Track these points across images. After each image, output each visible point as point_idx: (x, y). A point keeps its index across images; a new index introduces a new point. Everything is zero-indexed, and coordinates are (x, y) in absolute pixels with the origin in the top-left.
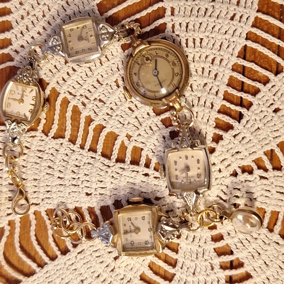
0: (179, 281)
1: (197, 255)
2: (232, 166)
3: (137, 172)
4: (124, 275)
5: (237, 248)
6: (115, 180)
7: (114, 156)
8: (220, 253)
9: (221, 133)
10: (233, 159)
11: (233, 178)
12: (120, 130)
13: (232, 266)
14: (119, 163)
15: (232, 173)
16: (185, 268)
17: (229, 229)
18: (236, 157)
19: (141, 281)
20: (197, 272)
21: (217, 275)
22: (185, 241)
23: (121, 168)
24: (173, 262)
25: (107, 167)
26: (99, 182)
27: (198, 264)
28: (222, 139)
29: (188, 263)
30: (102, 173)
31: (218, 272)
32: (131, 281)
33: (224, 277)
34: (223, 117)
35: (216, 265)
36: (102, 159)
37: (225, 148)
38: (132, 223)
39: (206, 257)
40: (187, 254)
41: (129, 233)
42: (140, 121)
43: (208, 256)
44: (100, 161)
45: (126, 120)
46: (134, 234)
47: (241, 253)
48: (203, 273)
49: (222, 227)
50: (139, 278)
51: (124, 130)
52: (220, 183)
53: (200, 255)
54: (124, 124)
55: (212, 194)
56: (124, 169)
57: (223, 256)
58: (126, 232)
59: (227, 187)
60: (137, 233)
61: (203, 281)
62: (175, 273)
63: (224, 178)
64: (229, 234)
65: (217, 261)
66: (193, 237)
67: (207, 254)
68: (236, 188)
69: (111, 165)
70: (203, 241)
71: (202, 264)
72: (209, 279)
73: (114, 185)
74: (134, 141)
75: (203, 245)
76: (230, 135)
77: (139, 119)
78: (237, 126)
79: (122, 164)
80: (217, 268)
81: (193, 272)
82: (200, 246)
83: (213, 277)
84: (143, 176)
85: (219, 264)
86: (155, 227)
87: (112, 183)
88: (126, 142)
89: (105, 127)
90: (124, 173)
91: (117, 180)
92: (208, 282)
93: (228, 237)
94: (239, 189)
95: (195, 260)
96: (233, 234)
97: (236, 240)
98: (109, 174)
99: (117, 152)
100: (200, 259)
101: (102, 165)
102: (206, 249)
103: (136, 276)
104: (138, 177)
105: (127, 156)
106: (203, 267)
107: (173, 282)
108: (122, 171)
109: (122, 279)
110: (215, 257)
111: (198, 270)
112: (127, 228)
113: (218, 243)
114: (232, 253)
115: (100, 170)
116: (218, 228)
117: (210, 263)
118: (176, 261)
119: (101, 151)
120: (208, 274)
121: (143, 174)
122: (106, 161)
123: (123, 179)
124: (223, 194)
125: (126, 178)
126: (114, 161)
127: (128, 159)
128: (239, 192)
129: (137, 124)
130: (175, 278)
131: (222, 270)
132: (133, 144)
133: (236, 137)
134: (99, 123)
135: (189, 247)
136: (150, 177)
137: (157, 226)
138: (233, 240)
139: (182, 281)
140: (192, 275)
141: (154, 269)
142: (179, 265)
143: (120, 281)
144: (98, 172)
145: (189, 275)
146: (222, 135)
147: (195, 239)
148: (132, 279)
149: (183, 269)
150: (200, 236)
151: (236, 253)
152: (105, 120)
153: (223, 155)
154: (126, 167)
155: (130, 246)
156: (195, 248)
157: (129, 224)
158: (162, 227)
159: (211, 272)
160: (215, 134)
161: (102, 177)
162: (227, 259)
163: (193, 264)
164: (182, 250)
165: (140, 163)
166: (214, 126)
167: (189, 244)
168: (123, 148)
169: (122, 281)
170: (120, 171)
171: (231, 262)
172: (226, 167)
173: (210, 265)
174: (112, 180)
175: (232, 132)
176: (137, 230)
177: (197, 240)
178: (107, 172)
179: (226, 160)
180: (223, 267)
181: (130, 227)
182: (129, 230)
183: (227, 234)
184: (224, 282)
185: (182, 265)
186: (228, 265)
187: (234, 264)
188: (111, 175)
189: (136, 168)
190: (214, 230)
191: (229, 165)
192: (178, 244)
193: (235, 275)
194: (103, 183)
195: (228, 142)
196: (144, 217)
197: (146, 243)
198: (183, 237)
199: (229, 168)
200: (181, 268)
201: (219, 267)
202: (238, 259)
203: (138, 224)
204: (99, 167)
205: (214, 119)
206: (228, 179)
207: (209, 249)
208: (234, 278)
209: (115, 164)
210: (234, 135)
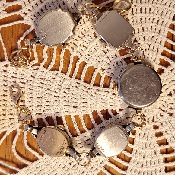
0: (134, 162)
1: (146, 145)
2: (169, 89)
3: (108, 92)
4: (98, 159)
5: (171, 141)
6: (93, 97)
7: (93, 82)
8: (161, 144)
9: (163, 68)
10: (170, 85)
11: (169, 97)
12: (97, 65)
13: (167, 152)
14: (96, 87)
15: (169, 93)
16: (138, 154)
17: (166, 129)
18: (172, 84)
19: (109, 163)
20: (146, 156)
21: (158, 158)
22: (139, 136)
23: (97, 90)
24: (130, 150)
25: (88, 89)
26: (83, 99)
27: (147, 151)
28: (164, 72)
29: (140, 150)
30: (85, 93)
31: (159, 156)
32: (103, 162)
33: (163, 159)
34: (165, 58)
35: (157, 151)
36: (85, 84)
37: (166, 78)
39: (152, 146)
40: (139, 145)
42: (110, 59)
43: (153, 146)
44: (83, 85)
45: (101, 58)
47: (173, 144)
48: (149, 156)
49: (162, 127)
50: (108, 161)
51: (100, 65)
52: (161, 100)
53: (148, 145)
54: (99, 62)
55: (156, 107)
56: (99, 90)
57: (162, 146)
59: (166, 102)
61: (149, 161)
62: (131, 157)
63: (163, 97)
64: (166, 132)
65: (159, 149)
66: (144, 134)
67: (152, 144)
68: (171, 103)
69: (90, 88)
70: (150, 136)
71: (149, 151)
72: (153, 160)
73: (93, 100)
74: (106, 72)
75: (150, 139)
76: (169, 70)
77: (110, 58)
78: (173, 64)
79: (98, 87)
80: (158, 153)
81: (143, 156)
82: (148, 139)
83: (156, 159)
84: (112, 95)
87: (91, 99)
88: (101, 73)
89: (87, 63)
90: (100, 93)
91: (95, 97)
92: (152, 162)
93: (165, 134)
94: (172, 104)
95: (145, 148)
96: (168, 132)
97: (171, 135)
98: (89, 93)
99: (95, 79)
100: (148, 147)
102: (152, 141)
103: (106, 160)
104: (109, 96)
105: (101, 82)
106: (150, 153)
107: (130, 163)
108: (98, 92)
109: (97, 161)
110: (157, 146)
111: (146, 155)
113: (159, 137)
114: (167, 143)
115: (83, 91)
116: (159, 128)
117: (154, 150)
118: (132, 149)
119: (84, 78)
120: (153, 157)
121: (112, 94)
122: (87, 85)
123: (98, 97)
124: (163, 107)
125: (101, 96)
126: (93, 85)
128: (172, 105)
129: (108, 62)
130: (132, 160)
131: (161, 155)
132: (106, 74)
133: (172, 71)
134: (83, 61)
135: (141, 140)
136: (116, 96)
138: (169, 135)
139: (136, 162)
140: (142, 158)
142: (134, 152)
143: (95, 163)
144: (82, 93)
145: (141, 158)
146: (164, 70)
147: (145, 136)
148: (104, 161)
149: (137, 154)
150: (148, 133)
151: (170, 144)
152: (87, 59)
153: (164, 82)
154: (101, 89)
156: (145, 141)
159: (155, 155)
160: (159, 68)
161: (84, 96)
162: (164, 147)
163: (143, 151)
164: (136, 142)
165: (110, 86)
166: (159, 63)
167: (141, 138)
168: (99, 77)
169: (97, 163)
170: (97, 92)
171: (167, 149)
172: (165, 90)
173: (154, 151)
174: (91, 97)
177: (146, 136)
178: (88, 92)
179: (166, 85)
180: (162, 153)
183: (165, 132)
184: (163, 162)
185: (136, 151)
186: (165, 151)
188: (91, 94)
189: (107, 90)
190: (157, 130)
191: (167, 89)
192: (134, 139)
193: (169, 157)
194: (85, 99)
195: (167, 74)
198: (137, 134)
199: (167, 90)
200: (136, 154)
201: (160, 152)
202: (171, 147)
204: (83, 89)
205: (159, 59)
206: (167, 97)
207: (154, 141)
208: (168, 160)
209: (93, 87)
210: (171, 69)
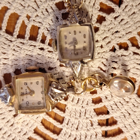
0: (65, 134)
1: (80, 114)
2: (112, 43)
3: (35, 46)
4: (21, 129)
5: (112, 109)
6: (16, 52)
7: (16, 33)
8: (99, 113)
9: (104, 15)
10: (113, 37)
11: (112, 53)
12: (21, 11)
13: (108, 123)
14: (19, 39)
15: (111, 48)
16: (70, 124)
17: (107, 94)
18: (116, 36)
19: (35, 134)
20: (80, 128)
21: (95, 131)
22: (71, 102)
23: (21, 43)
24: (61, 119)
25: (9, 41)
26: (3, 54)
27: (81, 121)
28: (105, 20)
29: (73, 120)
30: (5, 46)
31: (96, 128)
32: (27, 134)
33: (101, 132)
34: (106, 2)
35: (95, 122)
36: (6, 35)
37: (107, 28)
38: (28, 87)
39: (87, 116)
40: (72, 113)
41: (25, 95)
42: (38, 4)
43: (89, 115)
44: (4, 36)
45: (27, 3)
46: (29, 96)
47: (115, 113)
48: (84, 128)
49: (101, 92)
50: (33, 131)
51: (24, 11)
52: (101, 57)
53: (83, 114)
54: (24, 7)
55: (95, 66)
56: (23, 43)
57: (101, 115)
58: (22, 94)
59: (107, 60)
60: (31, 95)
61: (84, 134)
62: (62, 128)
63: (104, 53)
64: (106, 98)
65: (96, 119)
66: (78, 100)
67: (88, 113)
68: (114, 61)
69: (13, 40)
70: (85, 103)
71: (84, 122)
72: (89, 133)
73: (15, 56)
74: (32, 20)
75: (85, 106)
76: (111, 17)
77: (38, 2)
78: (117, 10)
79: (22, 40)
80: (96, 125)
81: (76, 127)
82: (83, 107)
83: (92, 132)
84: (39, 50)
85: (97, 121)
86: (46, 90)
87: (13, 55)
88: (26, 22)
89: (9, 9)
90: (24, 47)
91: (18, 53)
92: (88, 135)
93: (105, 100)
94: (116, 62)
95: (79, 118)
96: (109, 98)
97: (112, 103)
98: (11, 47)
99: (19, 30)
100: (83, 117)
101: (5, 40)
102: (88, 109)
103: (31, 130)
104: (35, 51)
105: (26, 33)
106: (85, 123)
107: (60, 135)
108: (22, 45)
109: (20, 132)
110: (94, 116)
111: (80, 126)
112: (24, 91)
113: (97, 105)
114: (108, 113)
115: (4, 44)
116: (98, 93)
117: (90, 120)
118: (63, 119)
119: (5, 28)
120: (89, 129)
121: (39, 49)
122: (9, 37)
123: (22, 52)
124: (103, 65)
125: (25, 51)
126: (16, 37)
127: (27, 35)
128: (116, 64)
129: (35, 6)
130: (62, 132)
131: (99, 127)
132: (32, 23)
133: (117, 19)
134: (5, 5)
135: (74, 108)
136: (45, 51)
137: (48, 89)
138: (110, 102)
139: (67, 134)
140: (75, 130)
141: (46, 124)
142: (66, 122)
143: (18, 134)
144: (2, 46)
145: (73, 130)
146: (105, 17)
147: (79, 102)
148: (28, 132)
149: (68, 125)
150: (83, 99)
151: (112, 113)
152: (9, 3)
153: (105, 34)
154: (25, 42)
155: (25, 105)
156: (78, 108)
157: (25, 87)
158: (52, 90)
159: (91, 127)
160: (99, 16)
161: (5, 50)
162: (104, 117)
163: (77, 121)
164: (69, 110)
165: (37, 39)
166: (99, 9)
167: (74, 105)
168: (24, 26)
169: (19, 134)
170: (20, 45)
171: (107, 120)
172: (107, 44)
173: (90, 122)
174: (14, 52)
175: (113, 15)
176: (32, 92)
177: (80, 102)
178: (9, 45)
179: (107, 38)
180: (101, 124)
181: (26, 90)
182: (25, 92)
183: (105, 98)
184: (101, 135)
185: (68, 122)
186: (105, 123)
187: (109, 122)
188: (13, 48)
189: (33, 43)
190: (95, 94)
191: (109, 42)
192: (66, 105)
193: (110, 131)
194: (6, 55)
195: (109, 22)
196: (38, 82)
197: (39, 103)
198: (70, 99)
199: (109, 44)
200: (67, 124)
201: (98, 124)
202: (112, 118)
203: (33, 87)
204: (3, 41)
205: (99, 3)
206: (108, 53)
207: (90, 109)
208: (109, 133)
209: (16, 39)
210: (114, 17)
